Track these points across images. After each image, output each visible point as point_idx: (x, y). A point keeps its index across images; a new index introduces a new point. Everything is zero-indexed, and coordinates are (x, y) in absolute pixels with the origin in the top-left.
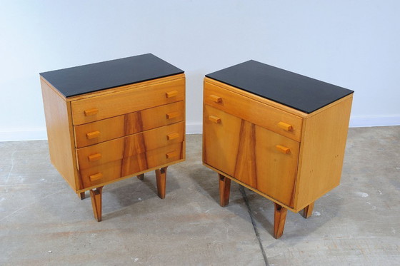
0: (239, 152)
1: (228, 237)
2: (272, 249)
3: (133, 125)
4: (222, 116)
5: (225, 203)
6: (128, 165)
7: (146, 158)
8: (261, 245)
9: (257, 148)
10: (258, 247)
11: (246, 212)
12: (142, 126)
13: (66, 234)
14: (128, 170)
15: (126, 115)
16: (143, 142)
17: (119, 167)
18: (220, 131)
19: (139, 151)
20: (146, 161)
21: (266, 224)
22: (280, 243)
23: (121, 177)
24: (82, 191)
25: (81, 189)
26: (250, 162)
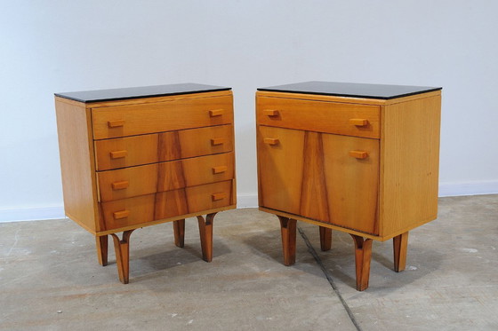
0: (304, 177)
1: (296, 292)
2: (356, 301)
3: (169, 149)
4: (280, 135)
5: (290, 261)
6: (163, 204)
7: (186, 197)
8: (340, 297)
9: (327, 164)
10: (337, 299)
11: (318, 269)
12: (180, 151)
13: (81, 296)
14: (163, 211)
15: (160, 134)
16: (182, 173)
17: (152, 205)
18: (279, 157)
19: (177, 185)
20: (187, 202)
21: (346, 279)
22: (365, 294)
23: (154, 220)
24: (104, 233)
25: (102, 230)
26: (318, 187)
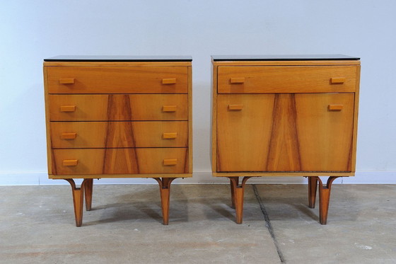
3: (119, 110)
6: (113, 160)
7: (136, 157)
12: (130, 113)
14: (112, 168)
15: (111, 95)
16: (131, 134)
17: (102, 159)
19: (126, 144)
20: (137, 162)
23: (104, 174)
25: (53, 174)
26: (289, 142)
